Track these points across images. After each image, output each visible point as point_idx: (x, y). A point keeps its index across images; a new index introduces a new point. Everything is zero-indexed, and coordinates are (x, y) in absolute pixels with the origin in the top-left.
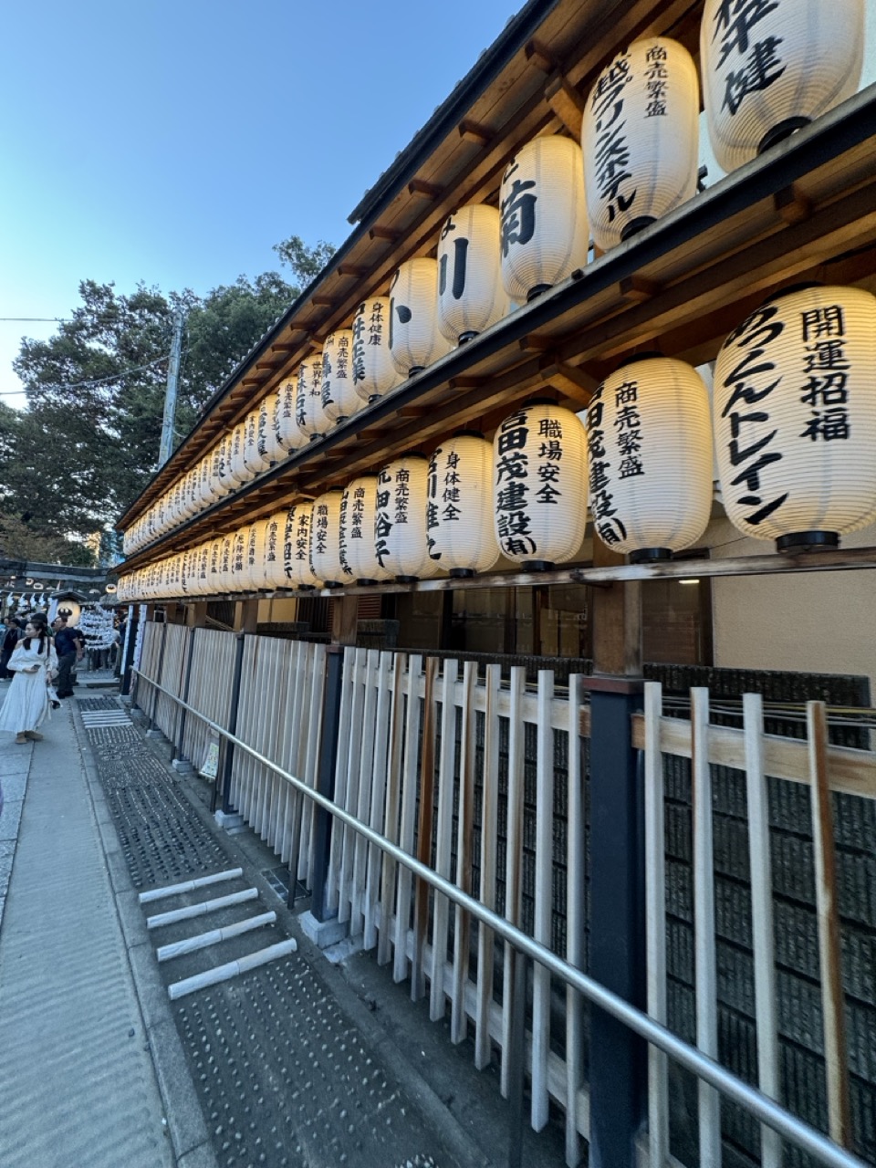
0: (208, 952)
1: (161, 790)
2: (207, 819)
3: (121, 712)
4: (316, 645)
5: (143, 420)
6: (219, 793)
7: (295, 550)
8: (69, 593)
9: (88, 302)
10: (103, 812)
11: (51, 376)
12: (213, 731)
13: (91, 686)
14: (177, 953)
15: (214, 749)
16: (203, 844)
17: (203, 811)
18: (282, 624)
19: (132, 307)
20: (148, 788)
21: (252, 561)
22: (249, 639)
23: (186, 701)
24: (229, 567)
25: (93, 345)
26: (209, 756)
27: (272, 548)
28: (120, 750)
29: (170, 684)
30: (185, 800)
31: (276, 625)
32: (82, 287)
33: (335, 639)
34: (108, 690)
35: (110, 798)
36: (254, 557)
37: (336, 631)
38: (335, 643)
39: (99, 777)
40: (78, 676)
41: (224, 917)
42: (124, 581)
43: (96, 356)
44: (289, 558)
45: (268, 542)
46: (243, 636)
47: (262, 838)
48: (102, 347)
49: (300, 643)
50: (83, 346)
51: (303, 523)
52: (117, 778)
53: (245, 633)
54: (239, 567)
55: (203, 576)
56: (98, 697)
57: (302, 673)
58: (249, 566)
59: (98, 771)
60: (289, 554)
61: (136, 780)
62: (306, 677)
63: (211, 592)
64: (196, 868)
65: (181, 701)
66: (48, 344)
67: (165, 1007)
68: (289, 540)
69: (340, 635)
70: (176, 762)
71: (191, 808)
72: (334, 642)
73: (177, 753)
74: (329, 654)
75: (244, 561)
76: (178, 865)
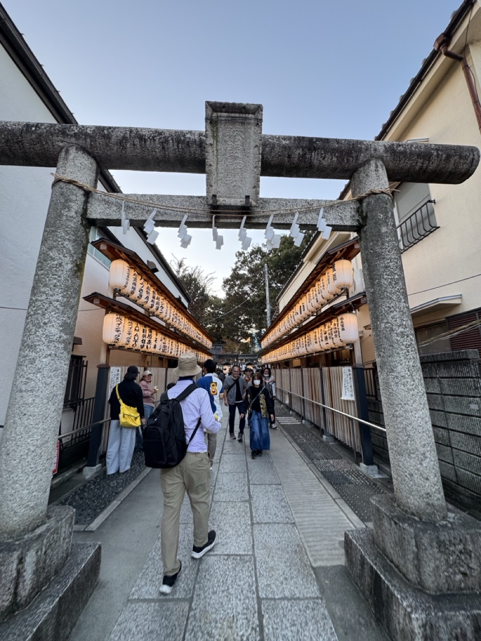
9: (238, 258)
19: (251, 255)
32: (236, 254)
43: (243, 275)
48: (244, 272)
50: (238, 274)
66: (229, 277)
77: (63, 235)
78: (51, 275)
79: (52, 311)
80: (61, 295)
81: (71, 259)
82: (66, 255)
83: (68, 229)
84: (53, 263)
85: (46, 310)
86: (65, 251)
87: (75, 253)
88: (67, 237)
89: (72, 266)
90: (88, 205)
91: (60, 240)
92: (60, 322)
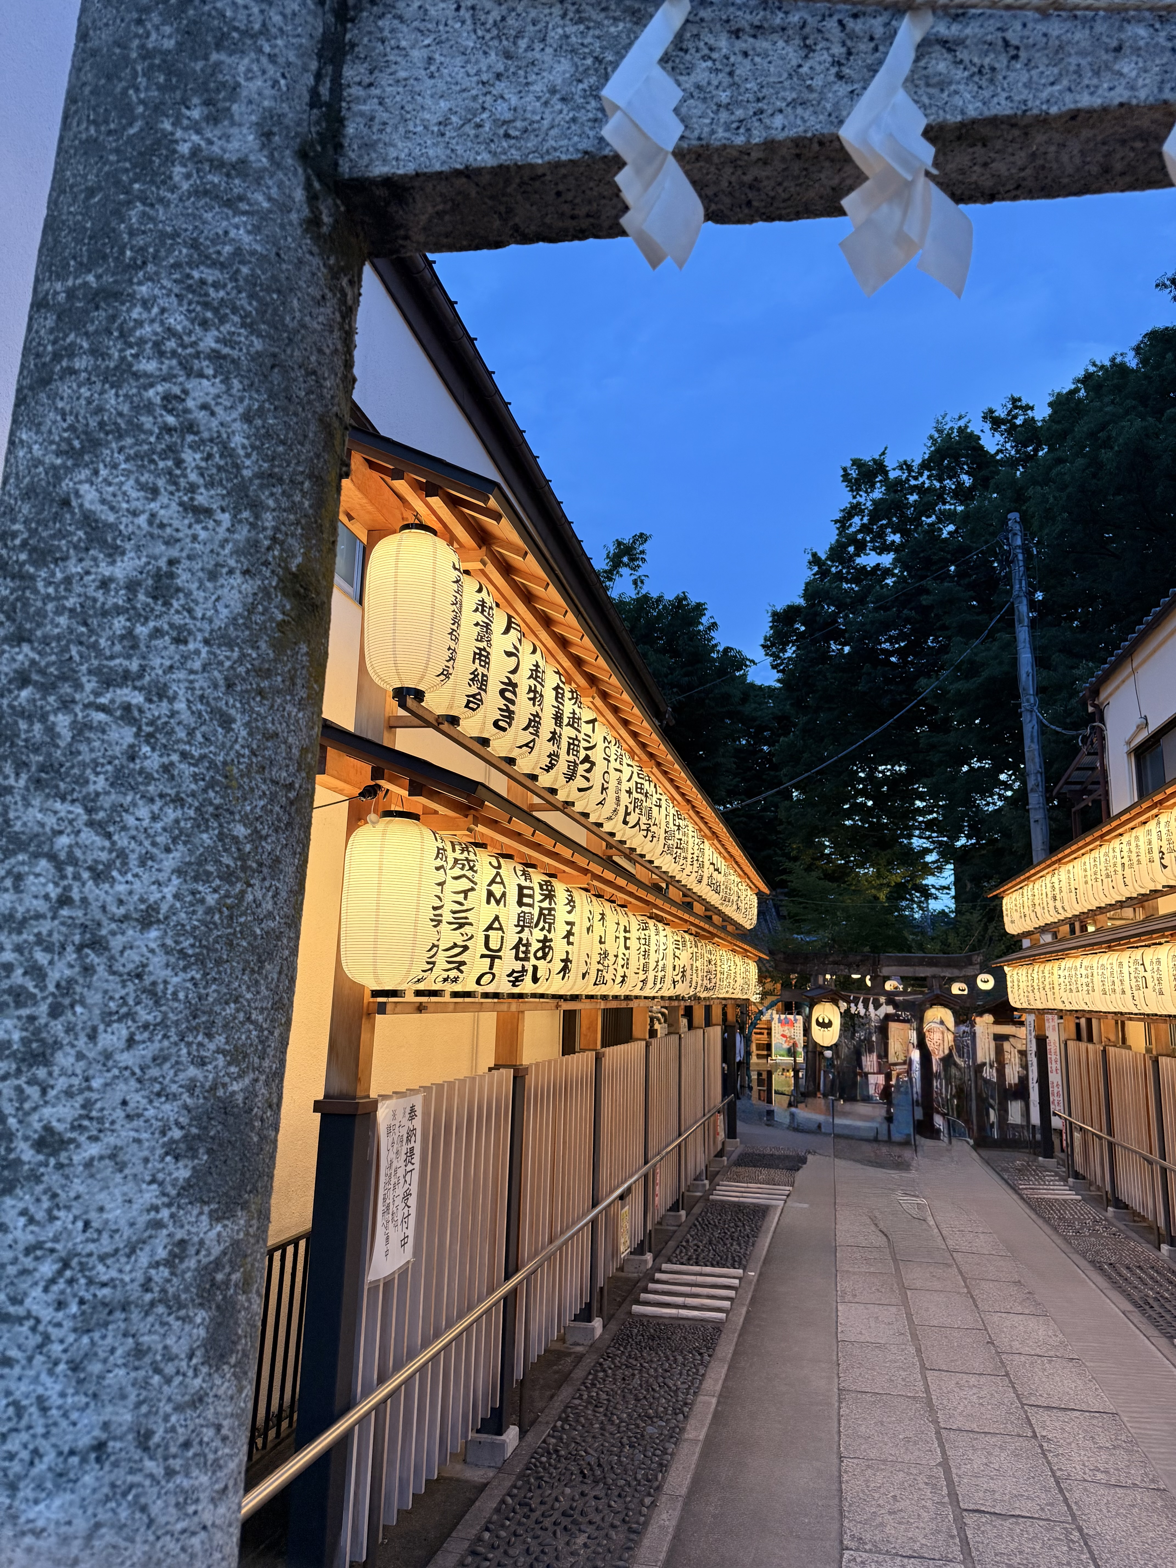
23: (1163, 1158)
65: (1154, 1158)
70: (1165, 1247)
73: (1163, 1235)
77: (177, 321)
78: (90, 684)
79: (108, 1018)
80: (179, 854)
81: (243, 533)
82: (202, 498)
83: (211, 275)
84: (105, 570)
85: (55, 1012)
86: (191, 458)
87: (269, 478)
88: (209, 342)
89: (249, 586)
90: (349, 73)
91: (149, 366)
92: (169, 1110)
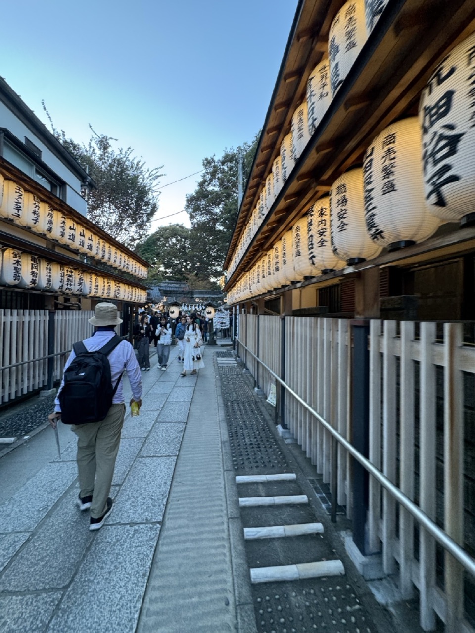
0: (276, 544)
1: (250, 405)
2: (273, 429)
3: (232, 359)
4: (340, 321)
5: (231, 215)
6: (279, 414)
7: (316, 239)
8: (210, 303)
9: (206, 169)
10: (222, 414)
11: (197, 209)
12: (272, 377)
13: (222, 346)
14: (256, 537)
15: (273, 388)
16: (271, 447)
17: (271, 423)
18: (309, 309)
19: (223, 163)
20: (243, 402)
21: (285, 262)
22: (288, 319)
23: (258, 356)
24: (271, 272)
25: (210, 188)
26: (271, 391)
27: (298, 246)
28: (231, 379)
29: (251, 347)
30: (261, 414)
31: (305, 309)
32: (203, 162)
33: (358, 313)
34: (228, 348)
35: (226, 406)
36: (286, 259)
37: (359, 306)
38: (359, 318)
39: (222, 392)
40: (217, 341)
41: (286, 514)
42: (229, 295)
43: (212, 193)
44: (312, 248)
45: (294, 243)
46: (284, 317)
47: (308, 456)
48: (214, 188)
49: (325, 320)
50: (206, 190)
51: (321, 214)
52: (229, 394)
53: (285, 315)
54: (277, 269)
55: (259, 282)
56: (225, 350)
57: (329, 343)
58: (283, 266)
59: (222, 389)
60: (312, 244)
61: (237, 397)
62: (332, 346)
63: (264, 292)
64: (267, 464)
65: (256, 356)
66: (194, 194)
67: (248, 587)
68: (311, 233)
69: (364, 310)
70: (256, 389)
71: (264, 420)
72: (358, 316)
73: (256, 384)
74: (353, 327)
75: (280, 265)
76: (257, 459)
